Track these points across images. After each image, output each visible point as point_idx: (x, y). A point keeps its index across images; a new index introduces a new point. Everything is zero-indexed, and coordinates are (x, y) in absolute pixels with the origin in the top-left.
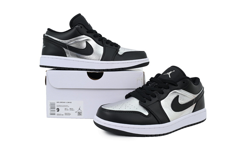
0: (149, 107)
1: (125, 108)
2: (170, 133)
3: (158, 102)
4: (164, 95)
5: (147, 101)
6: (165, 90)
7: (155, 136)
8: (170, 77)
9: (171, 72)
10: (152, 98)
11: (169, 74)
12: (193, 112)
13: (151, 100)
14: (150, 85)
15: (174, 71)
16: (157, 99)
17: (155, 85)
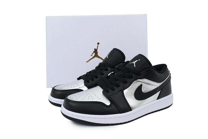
0: (111, 97)
1: (89, 98)
2: (132, 121)
3: (121, 92)
4: (127, 84)
5: (110, 90)
6: (128, 80)
7: (116, 125)
8: (135, 66)
9: (137, 61)
10: (115, 87)
11: (134, 63)
12: (158, 99)
13: (114, 90)
14: (116, 74)
15: (139, 60)
16: (120, 88)
17: (120, 74)
